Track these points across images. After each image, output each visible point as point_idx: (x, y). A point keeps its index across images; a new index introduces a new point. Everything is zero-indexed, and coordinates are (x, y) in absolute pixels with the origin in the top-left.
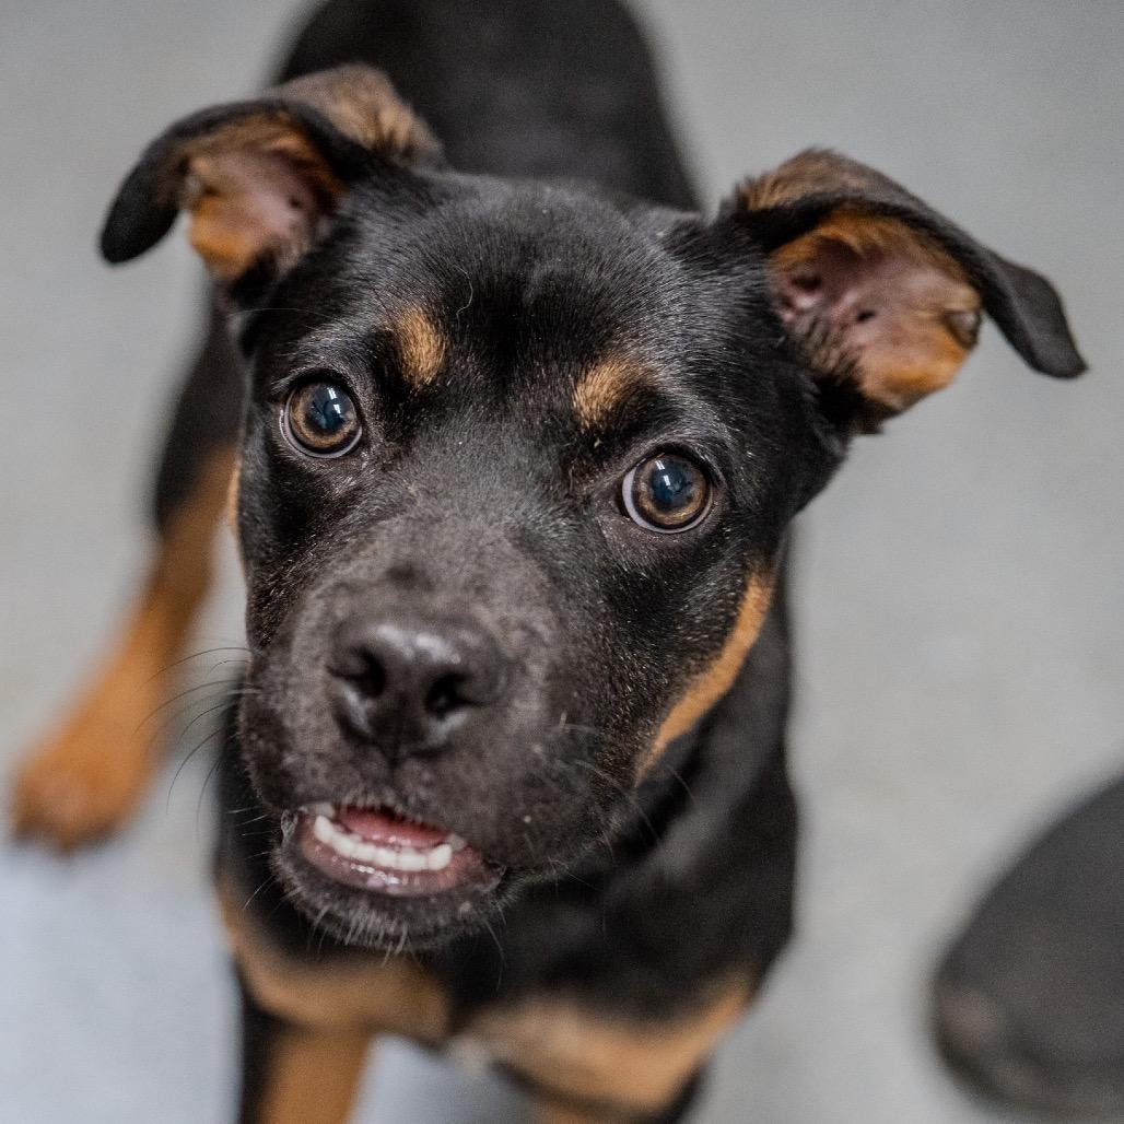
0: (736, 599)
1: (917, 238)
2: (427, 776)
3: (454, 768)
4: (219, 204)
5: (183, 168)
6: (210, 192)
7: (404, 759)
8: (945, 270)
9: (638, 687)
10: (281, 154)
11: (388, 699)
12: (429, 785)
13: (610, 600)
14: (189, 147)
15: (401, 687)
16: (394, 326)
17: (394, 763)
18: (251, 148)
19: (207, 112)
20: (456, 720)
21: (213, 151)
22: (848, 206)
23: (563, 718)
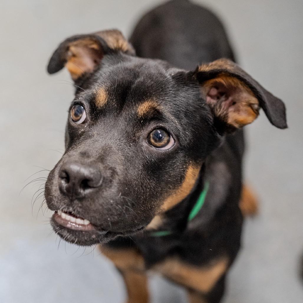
0: (184, 171)
1: (241, 84)
2: (80, 205)
3: (86, 203)
4: (76, 59)
5: (68, 49)
6: (74, 56)
7: (74, 200)
8: (249, 92)
9: (151, 190)
10: (93, 49)
11: (70, 184)
12: (80, 207)
13: (144, 166)
14: (70, 44)
15: (73, 181)
16: (97, 92)
17: (72, 201)
18: (86, 46)
19: (75, 36)
20: (88, 191)
21: (76, 46)
22: (223, 73)
23: (120, 194)
